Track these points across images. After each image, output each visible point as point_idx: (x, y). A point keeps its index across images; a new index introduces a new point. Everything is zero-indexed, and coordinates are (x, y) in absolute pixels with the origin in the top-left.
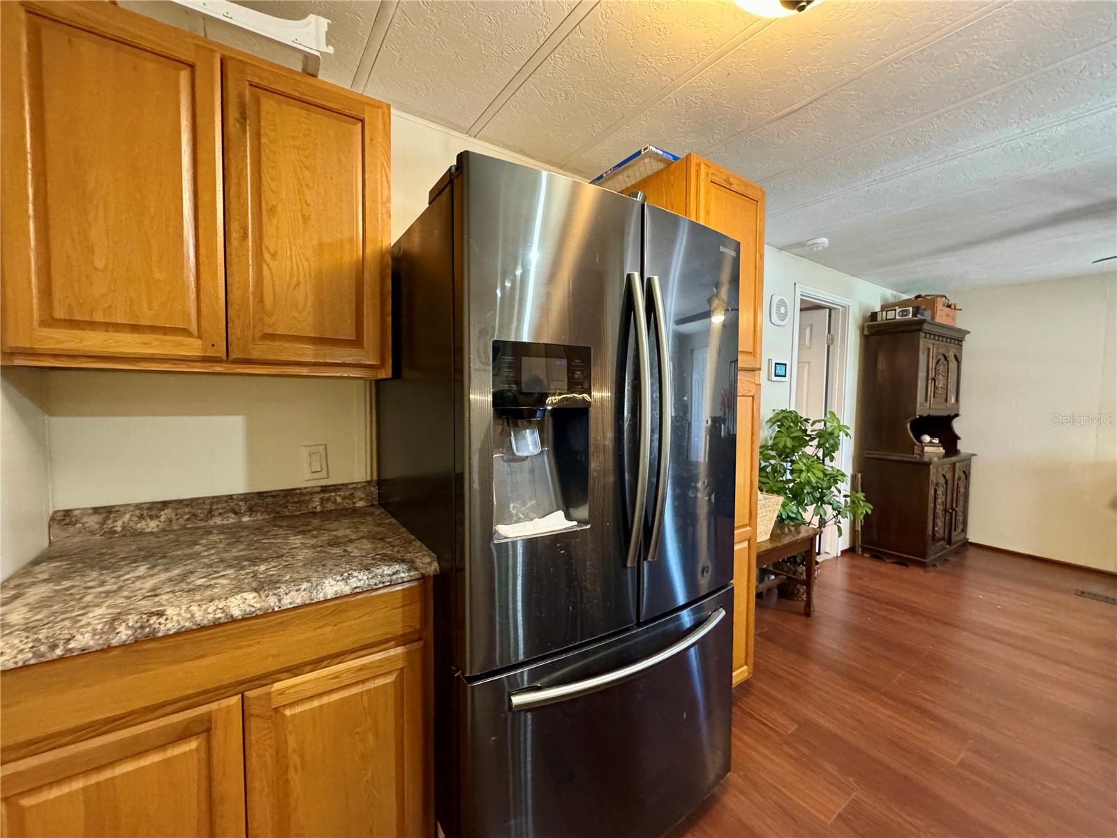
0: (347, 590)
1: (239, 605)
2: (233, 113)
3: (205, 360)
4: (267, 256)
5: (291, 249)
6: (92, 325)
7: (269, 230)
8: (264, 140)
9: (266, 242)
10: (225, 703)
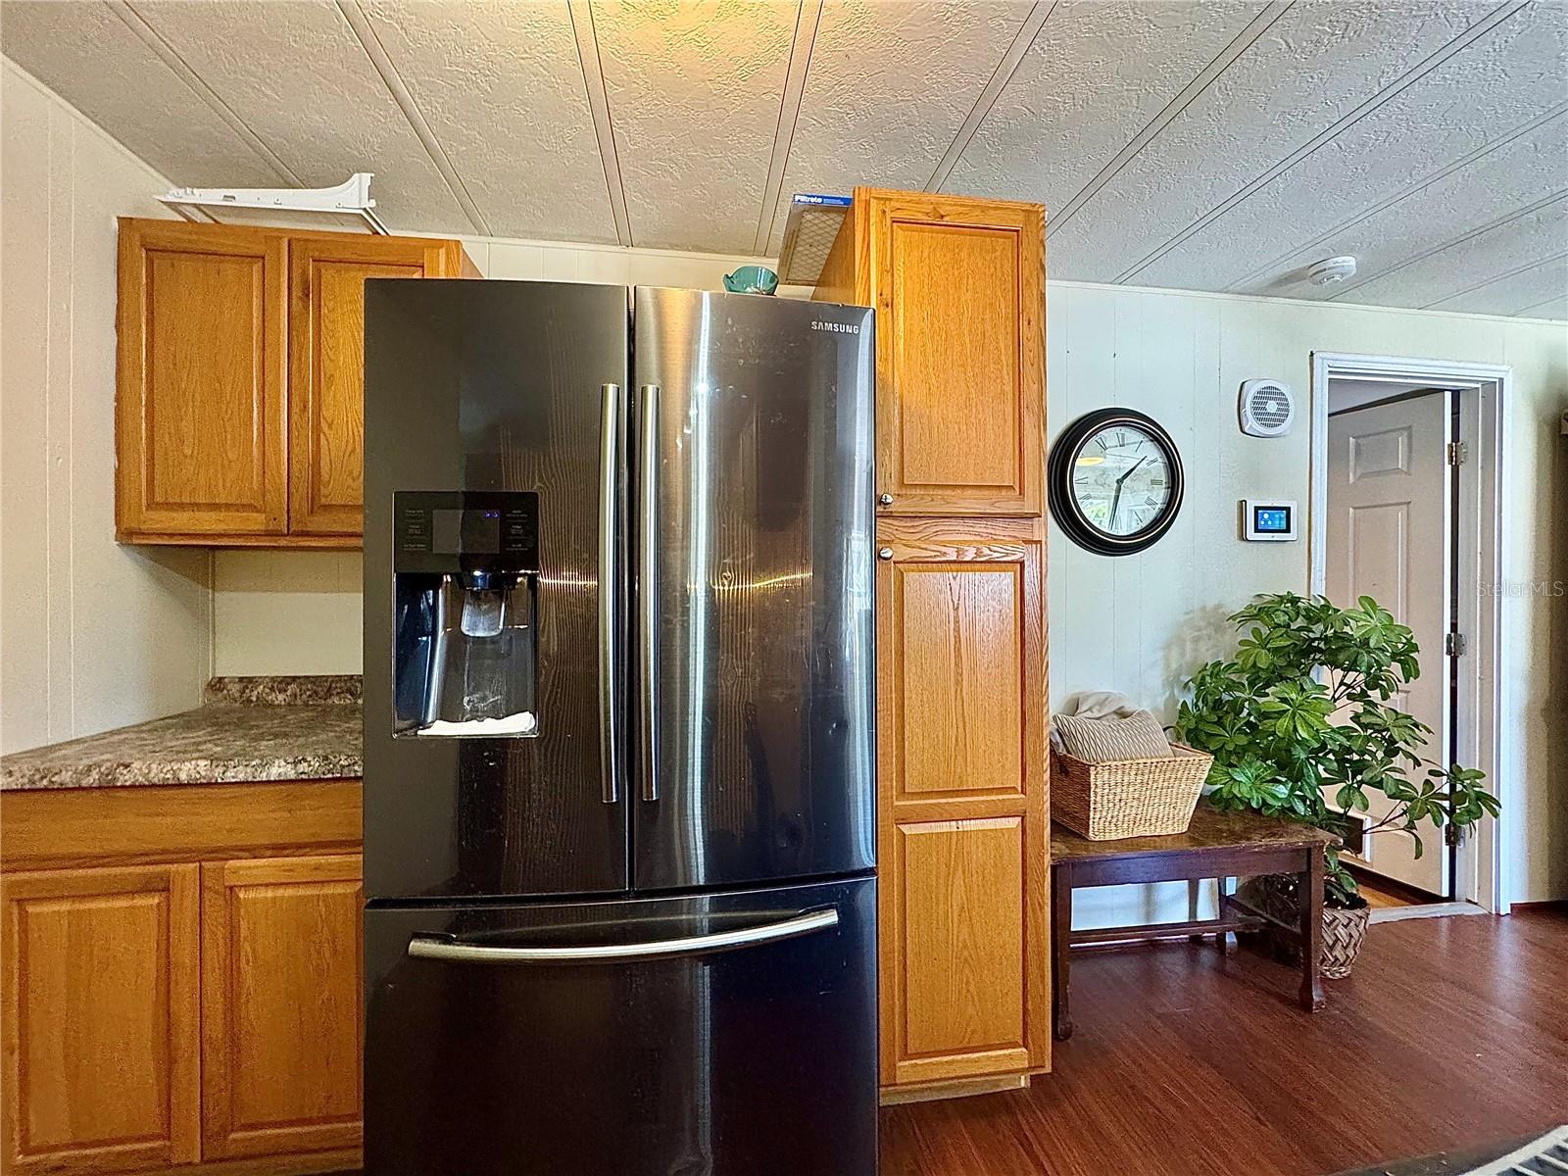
0: (292, 775)
1: (186, 771)
2: (297, 292)
3: (269, 534)
4: (324, 426)
5: (347, 416)
6: (182, 506)
7: (328, 399)
8: (324, 311)
9: (324, 412)
10: (181, 867)
